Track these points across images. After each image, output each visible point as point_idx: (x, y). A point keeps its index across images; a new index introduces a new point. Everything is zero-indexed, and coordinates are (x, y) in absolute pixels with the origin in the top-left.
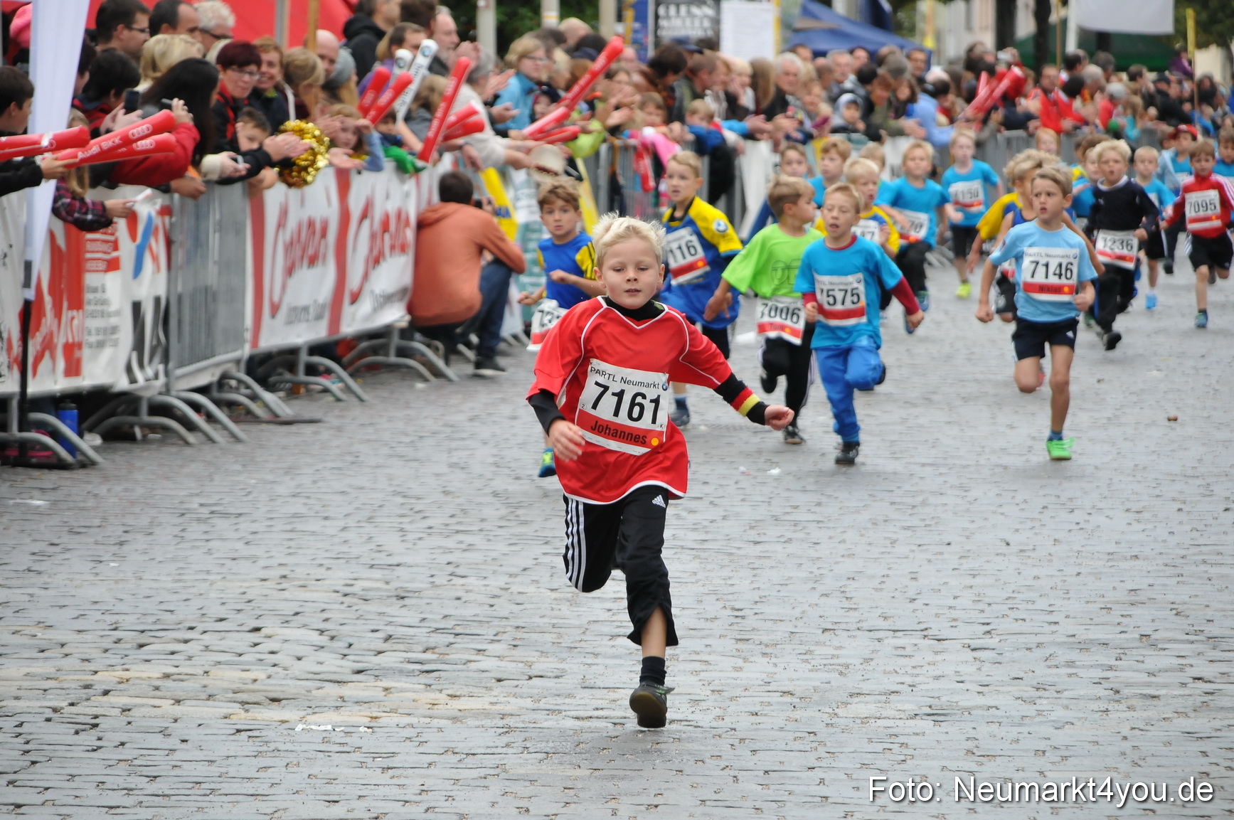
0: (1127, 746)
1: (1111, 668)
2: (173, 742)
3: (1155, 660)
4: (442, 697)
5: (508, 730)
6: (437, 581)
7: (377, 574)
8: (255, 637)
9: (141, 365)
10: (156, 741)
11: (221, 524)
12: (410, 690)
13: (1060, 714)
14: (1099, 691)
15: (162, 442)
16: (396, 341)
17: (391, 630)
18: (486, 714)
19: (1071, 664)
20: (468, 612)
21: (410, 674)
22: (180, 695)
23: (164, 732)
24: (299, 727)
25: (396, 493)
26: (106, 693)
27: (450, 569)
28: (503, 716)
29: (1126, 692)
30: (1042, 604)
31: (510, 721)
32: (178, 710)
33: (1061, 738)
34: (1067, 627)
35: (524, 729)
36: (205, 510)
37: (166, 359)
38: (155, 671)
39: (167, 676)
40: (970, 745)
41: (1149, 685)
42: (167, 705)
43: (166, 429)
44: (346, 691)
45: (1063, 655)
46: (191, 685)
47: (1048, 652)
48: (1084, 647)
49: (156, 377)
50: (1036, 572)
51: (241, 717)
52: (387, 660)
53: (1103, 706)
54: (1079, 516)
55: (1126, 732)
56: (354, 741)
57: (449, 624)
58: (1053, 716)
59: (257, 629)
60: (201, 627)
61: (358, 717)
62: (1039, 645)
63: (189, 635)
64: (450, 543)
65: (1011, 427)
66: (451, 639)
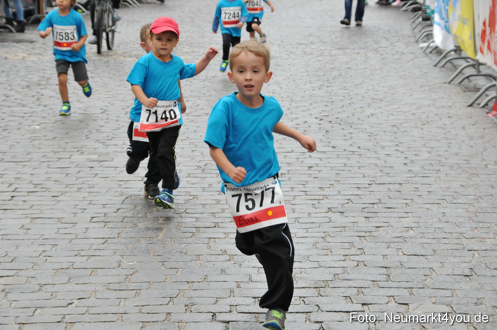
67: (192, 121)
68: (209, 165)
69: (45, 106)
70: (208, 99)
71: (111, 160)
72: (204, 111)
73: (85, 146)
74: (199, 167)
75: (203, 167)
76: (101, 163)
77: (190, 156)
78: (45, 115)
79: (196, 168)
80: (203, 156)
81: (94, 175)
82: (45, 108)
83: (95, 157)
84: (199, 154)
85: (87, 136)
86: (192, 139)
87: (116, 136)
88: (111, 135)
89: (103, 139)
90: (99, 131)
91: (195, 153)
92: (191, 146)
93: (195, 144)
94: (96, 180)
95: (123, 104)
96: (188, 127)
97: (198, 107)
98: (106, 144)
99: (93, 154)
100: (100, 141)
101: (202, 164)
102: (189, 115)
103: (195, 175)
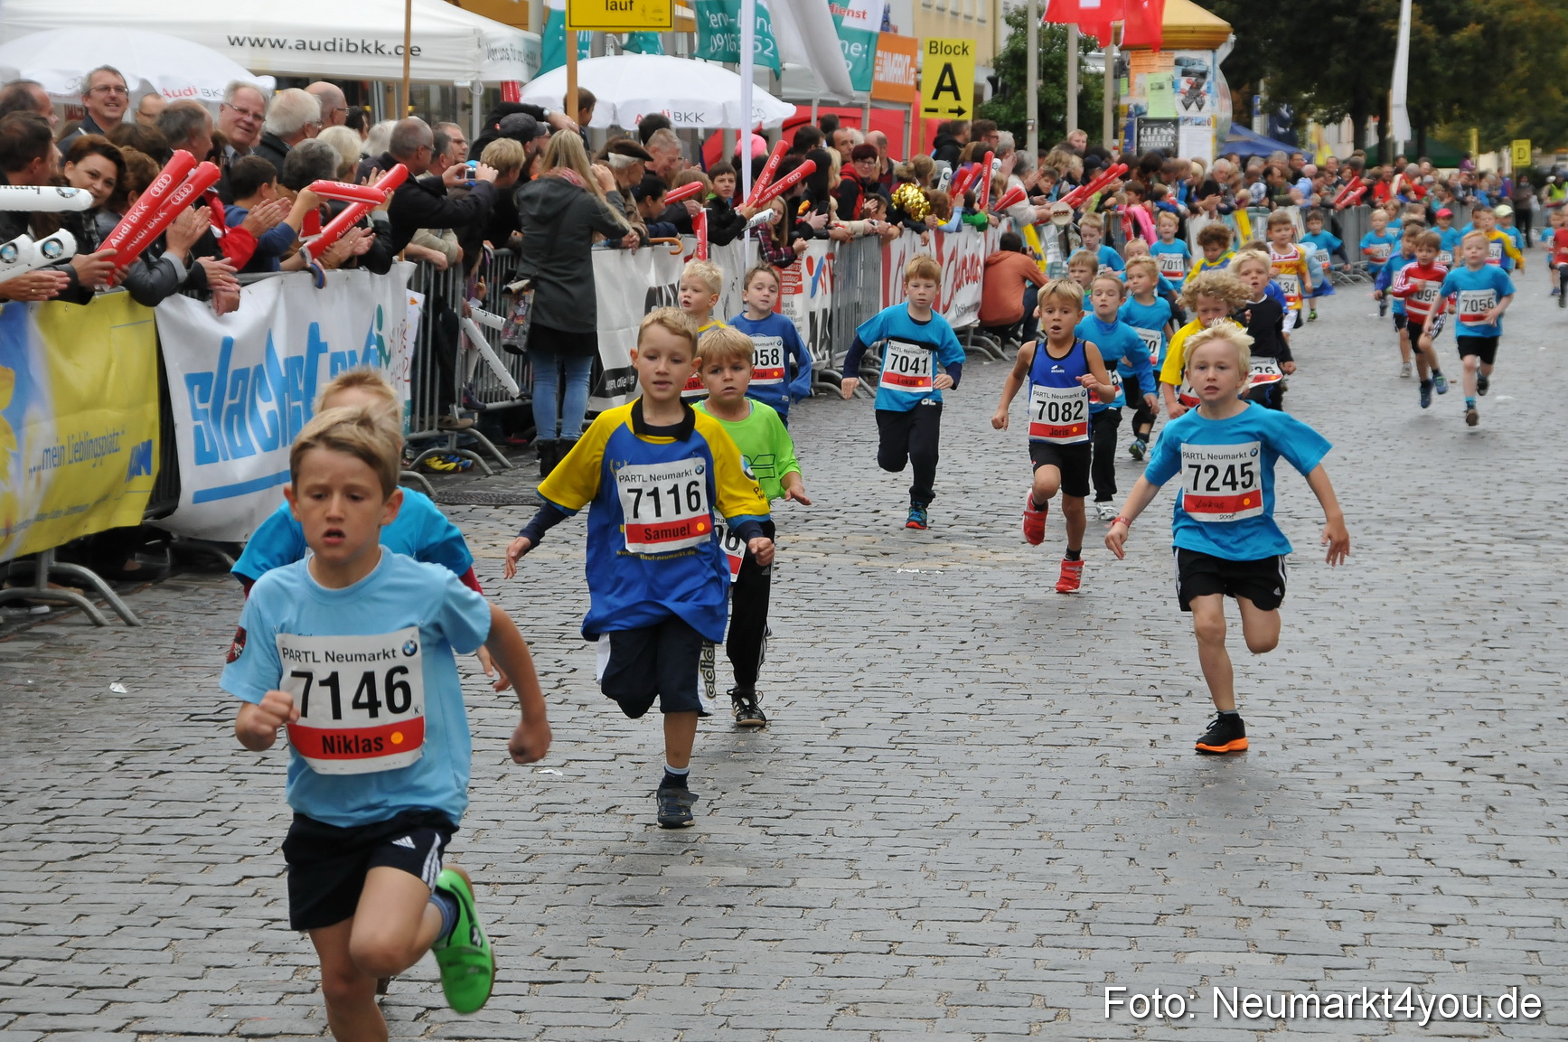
0: (1409, 582)
1: (1404, 535)
2: (823, 579)
3: (1431, 530)
4: (987, 553)
5: (1028, 573)
6: (989, 482)
7: (952, 478)
8: (875, 516)
9: (815, 351)
10: (813, 578)
11: (859, 447)
12: (968, 548)
13: (1370, 563)
14: (1396, 549)
15: (827, 398)
16: (971, 335)
17: (958, 512)
18: (1014, 563)
19: (1379, 533)
20: (1007, 501)
21: (969, 538)
22: (828, 550)
23: (818, 573)
24: (899, 571)
25: (967, 429)
26: (784, 549)
27: (997, 475)
28: (1024, 565)
29: (1412, 549)
30: (1364, 496)
31: (1029, 568)
32: (827, 560)
33: (1369, 577)
34: (1378, 510)
35: (1036, 573)
36: (851, 439)
37: (830, 348)
38: (814, 536)
39: (821, 539)
40: (1313, 582)
41: (1427, 545)
42: (820, 556)
43: (829, 389)
44: (930, 549)
45: (1376, 527)
46: (836, 544)
47: (1365, 525)
48: (1388, 522)
49: (824, 358)
50: (1362, 476)
51: (864, 563)
52: (955, 530)
53: (1397, 558)
54: (1389, 442)
55: (1410, 573)
56: (931, 579)
57: (994, 508)
58: (1366, 564)
59: (878, 511)
60: (843, 509)
61: (936, 565)
62: (1360, 521)
63: (836, 514)
64: (998, 459)
65: (1352, 387)
66: (995, 517)
67: (1045, 761)
68: (1104, 907)
69: (582, 706)
70: (1096, 689)
71: (789, 882)
72: (1080, 731)
73: (709, 835)
74: (1073, 915)
75: (1084, 915)
76: (760, 893)
77: (1040, 877)
78: (581, 734)
79: (1063, 915)
80: (1084, 879)
81: (737, 932)
82: (582, 713)
83: (739, 873)
84: (1069, 870)
85: (711, 803)
86: (1045, 821)
87: (805, 806)
88: (789, 803)
89: (763, 813)
90: (750, 789)
91: (1055, 868)
92: (1044, 843)
93: (1057, 837)
94: (744, 946)
95: (823, 703)
96: (1031, 782)
97: (1063, 717)
98: (771, 831)
99: (735, 863)
100: (754, 822)
101: (1081, 903)
102: (1035, 741)
103: (1060, 941)
